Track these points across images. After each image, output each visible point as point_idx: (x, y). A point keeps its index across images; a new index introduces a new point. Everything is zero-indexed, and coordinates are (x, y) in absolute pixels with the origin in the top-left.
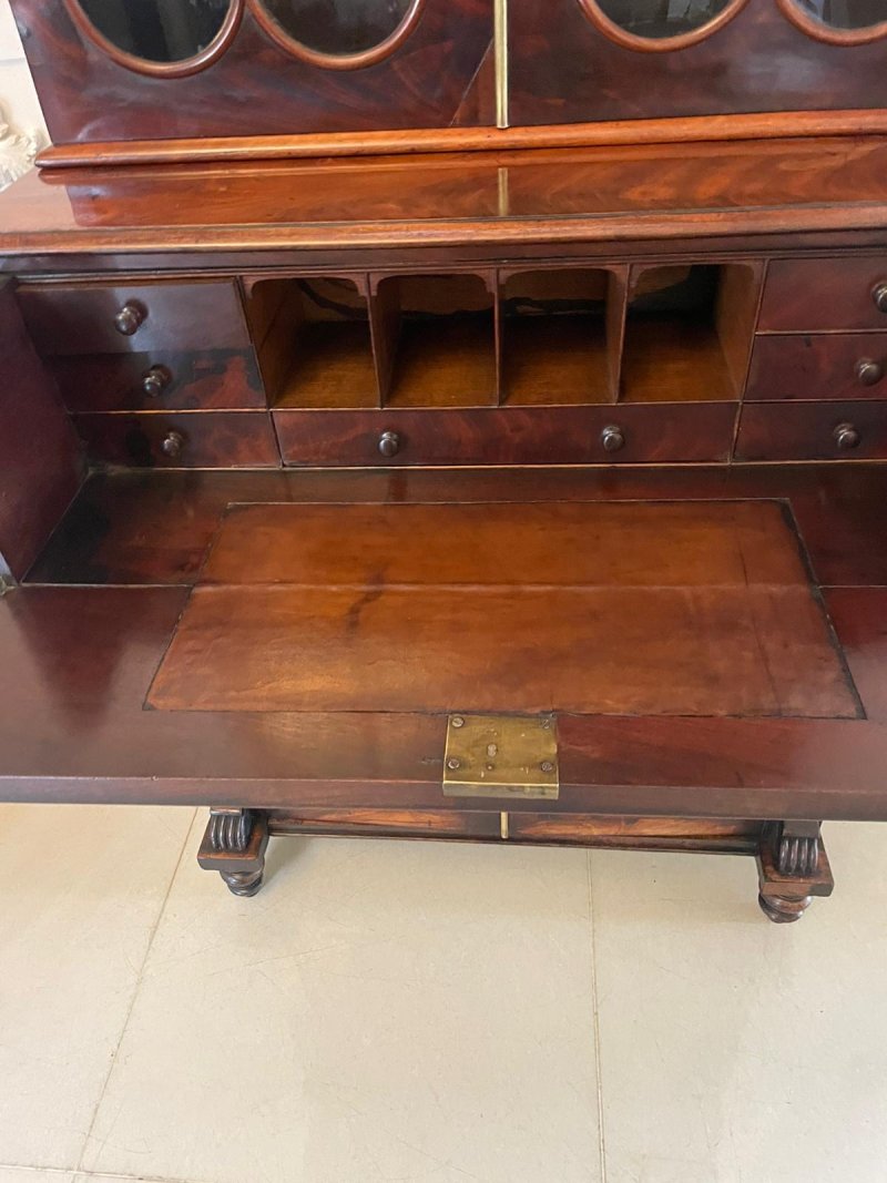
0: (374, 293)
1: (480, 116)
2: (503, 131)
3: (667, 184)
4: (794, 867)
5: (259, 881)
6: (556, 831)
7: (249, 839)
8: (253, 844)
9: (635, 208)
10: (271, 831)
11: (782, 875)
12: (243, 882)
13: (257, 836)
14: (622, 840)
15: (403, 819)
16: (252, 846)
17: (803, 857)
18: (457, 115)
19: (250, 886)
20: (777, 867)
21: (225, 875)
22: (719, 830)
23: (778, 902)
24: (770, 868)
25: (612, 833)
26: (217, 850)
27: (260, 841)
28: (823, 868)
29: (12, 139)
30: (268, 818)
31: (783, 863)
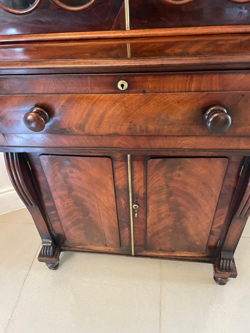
1: (120, 27)
2: (128, 32)
3: (179, 48)
4: (225, 268)
5: (58, 265)
6: (149, 254)
7: (54, 253)
8: (55, 254)
10: (61, 250)
11: (221, 271)
12: (52, 266)
13: (56, 252)
14: (170, 257)
15: (102, 248)
16: (55, 256)
17: (228, 265)
18: (113, 26)
19: (55, 267)
20: (219, 269)
21: (47, 264)
22: (201, 255)
23: (220, 279)
24: (217, 268)
25: (167, 255)
26: (44, 256)
27: (57, 254)
28: (234, 269)
30: (60, 246)
31: (221, 267)
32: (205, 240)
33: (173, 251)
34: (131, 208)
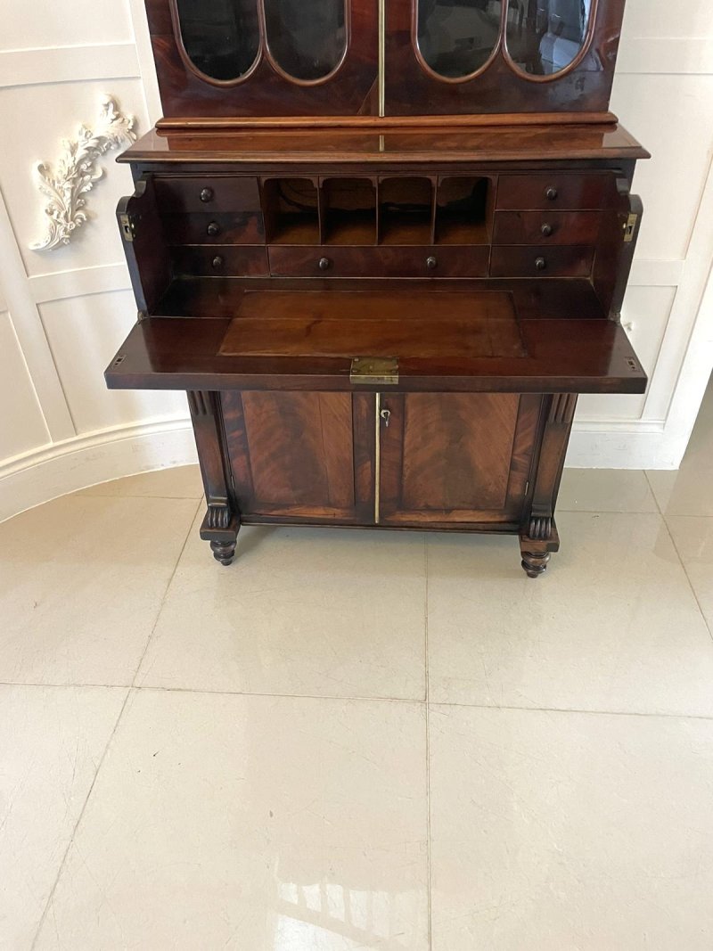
0: (321, 186)
1: (371, 111)
2: (381, 117)
3: (454, 141)
4: (538, 535)
5: (232, 554)
6: (406, 519)
7: (230, 523)
9: (439, 149)
10: (241, 522)
11: (532, 540)
12: (224, 551)
13: (234, 523)
14: (444, 525)
15: (319, 513)
16: (232, 526)
17: (543, 529)
18: (360, 111)
19: (226, 556)
20: (528, 535)
21: (213, 545)
23: (532, 560)
24: (525, 536)
25: (438, 520)
26: (211, 527)
27: (236, 527)
28: (554, 536)
29: (120, 120)
30: (240, 513)
31: (531, 533)
32: (503, 481)
33: (449, 511)
34: (377, 417)
